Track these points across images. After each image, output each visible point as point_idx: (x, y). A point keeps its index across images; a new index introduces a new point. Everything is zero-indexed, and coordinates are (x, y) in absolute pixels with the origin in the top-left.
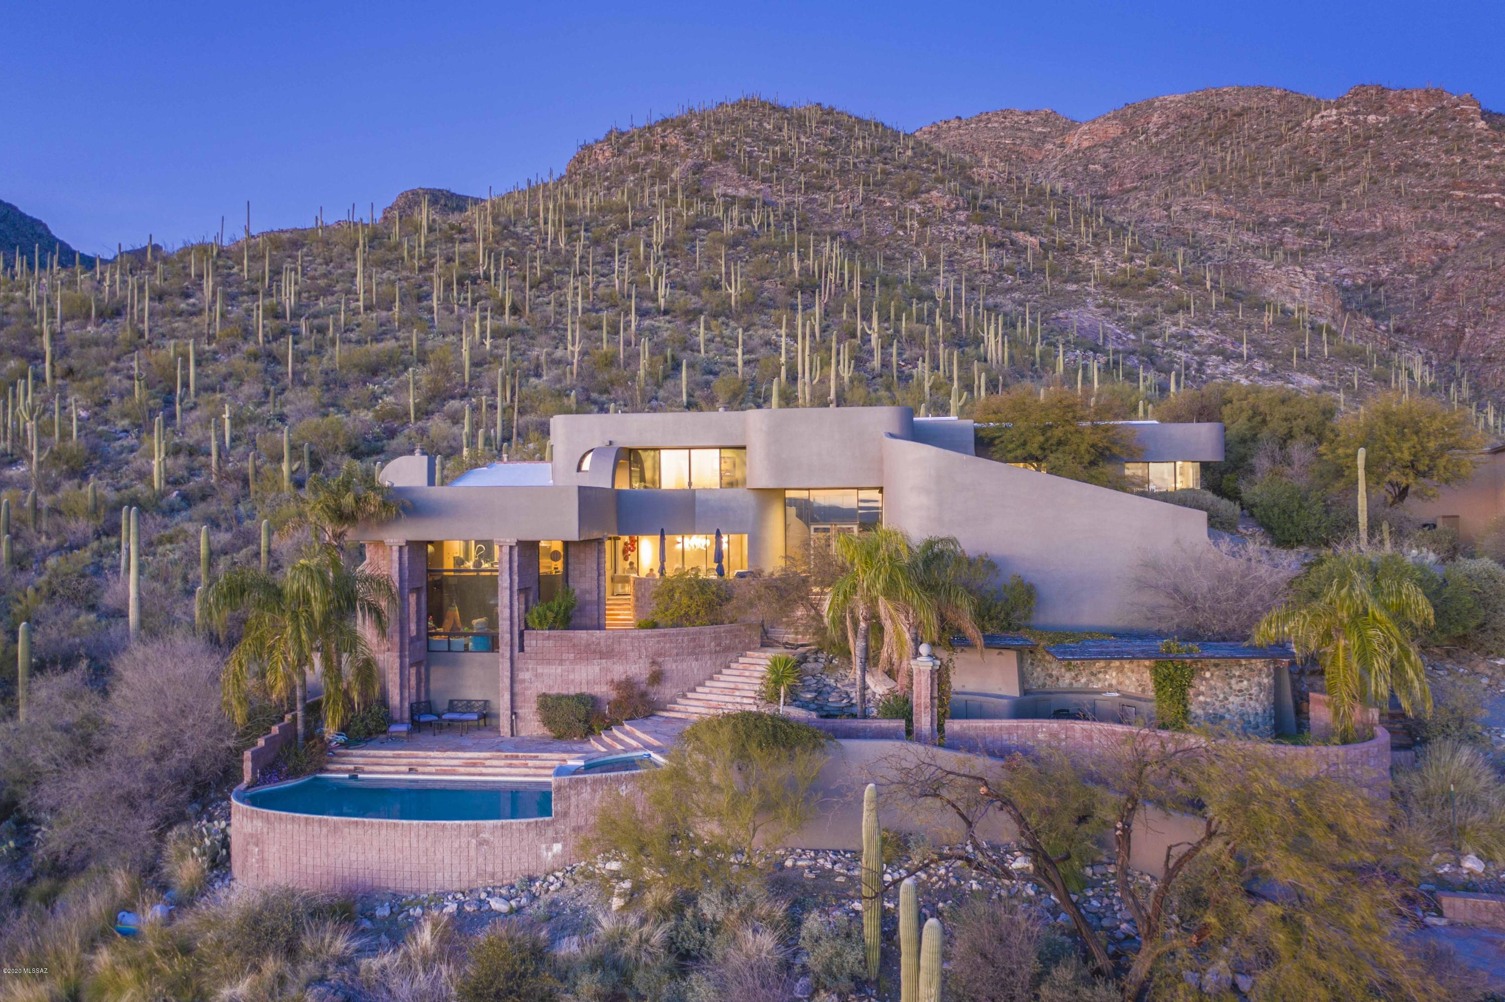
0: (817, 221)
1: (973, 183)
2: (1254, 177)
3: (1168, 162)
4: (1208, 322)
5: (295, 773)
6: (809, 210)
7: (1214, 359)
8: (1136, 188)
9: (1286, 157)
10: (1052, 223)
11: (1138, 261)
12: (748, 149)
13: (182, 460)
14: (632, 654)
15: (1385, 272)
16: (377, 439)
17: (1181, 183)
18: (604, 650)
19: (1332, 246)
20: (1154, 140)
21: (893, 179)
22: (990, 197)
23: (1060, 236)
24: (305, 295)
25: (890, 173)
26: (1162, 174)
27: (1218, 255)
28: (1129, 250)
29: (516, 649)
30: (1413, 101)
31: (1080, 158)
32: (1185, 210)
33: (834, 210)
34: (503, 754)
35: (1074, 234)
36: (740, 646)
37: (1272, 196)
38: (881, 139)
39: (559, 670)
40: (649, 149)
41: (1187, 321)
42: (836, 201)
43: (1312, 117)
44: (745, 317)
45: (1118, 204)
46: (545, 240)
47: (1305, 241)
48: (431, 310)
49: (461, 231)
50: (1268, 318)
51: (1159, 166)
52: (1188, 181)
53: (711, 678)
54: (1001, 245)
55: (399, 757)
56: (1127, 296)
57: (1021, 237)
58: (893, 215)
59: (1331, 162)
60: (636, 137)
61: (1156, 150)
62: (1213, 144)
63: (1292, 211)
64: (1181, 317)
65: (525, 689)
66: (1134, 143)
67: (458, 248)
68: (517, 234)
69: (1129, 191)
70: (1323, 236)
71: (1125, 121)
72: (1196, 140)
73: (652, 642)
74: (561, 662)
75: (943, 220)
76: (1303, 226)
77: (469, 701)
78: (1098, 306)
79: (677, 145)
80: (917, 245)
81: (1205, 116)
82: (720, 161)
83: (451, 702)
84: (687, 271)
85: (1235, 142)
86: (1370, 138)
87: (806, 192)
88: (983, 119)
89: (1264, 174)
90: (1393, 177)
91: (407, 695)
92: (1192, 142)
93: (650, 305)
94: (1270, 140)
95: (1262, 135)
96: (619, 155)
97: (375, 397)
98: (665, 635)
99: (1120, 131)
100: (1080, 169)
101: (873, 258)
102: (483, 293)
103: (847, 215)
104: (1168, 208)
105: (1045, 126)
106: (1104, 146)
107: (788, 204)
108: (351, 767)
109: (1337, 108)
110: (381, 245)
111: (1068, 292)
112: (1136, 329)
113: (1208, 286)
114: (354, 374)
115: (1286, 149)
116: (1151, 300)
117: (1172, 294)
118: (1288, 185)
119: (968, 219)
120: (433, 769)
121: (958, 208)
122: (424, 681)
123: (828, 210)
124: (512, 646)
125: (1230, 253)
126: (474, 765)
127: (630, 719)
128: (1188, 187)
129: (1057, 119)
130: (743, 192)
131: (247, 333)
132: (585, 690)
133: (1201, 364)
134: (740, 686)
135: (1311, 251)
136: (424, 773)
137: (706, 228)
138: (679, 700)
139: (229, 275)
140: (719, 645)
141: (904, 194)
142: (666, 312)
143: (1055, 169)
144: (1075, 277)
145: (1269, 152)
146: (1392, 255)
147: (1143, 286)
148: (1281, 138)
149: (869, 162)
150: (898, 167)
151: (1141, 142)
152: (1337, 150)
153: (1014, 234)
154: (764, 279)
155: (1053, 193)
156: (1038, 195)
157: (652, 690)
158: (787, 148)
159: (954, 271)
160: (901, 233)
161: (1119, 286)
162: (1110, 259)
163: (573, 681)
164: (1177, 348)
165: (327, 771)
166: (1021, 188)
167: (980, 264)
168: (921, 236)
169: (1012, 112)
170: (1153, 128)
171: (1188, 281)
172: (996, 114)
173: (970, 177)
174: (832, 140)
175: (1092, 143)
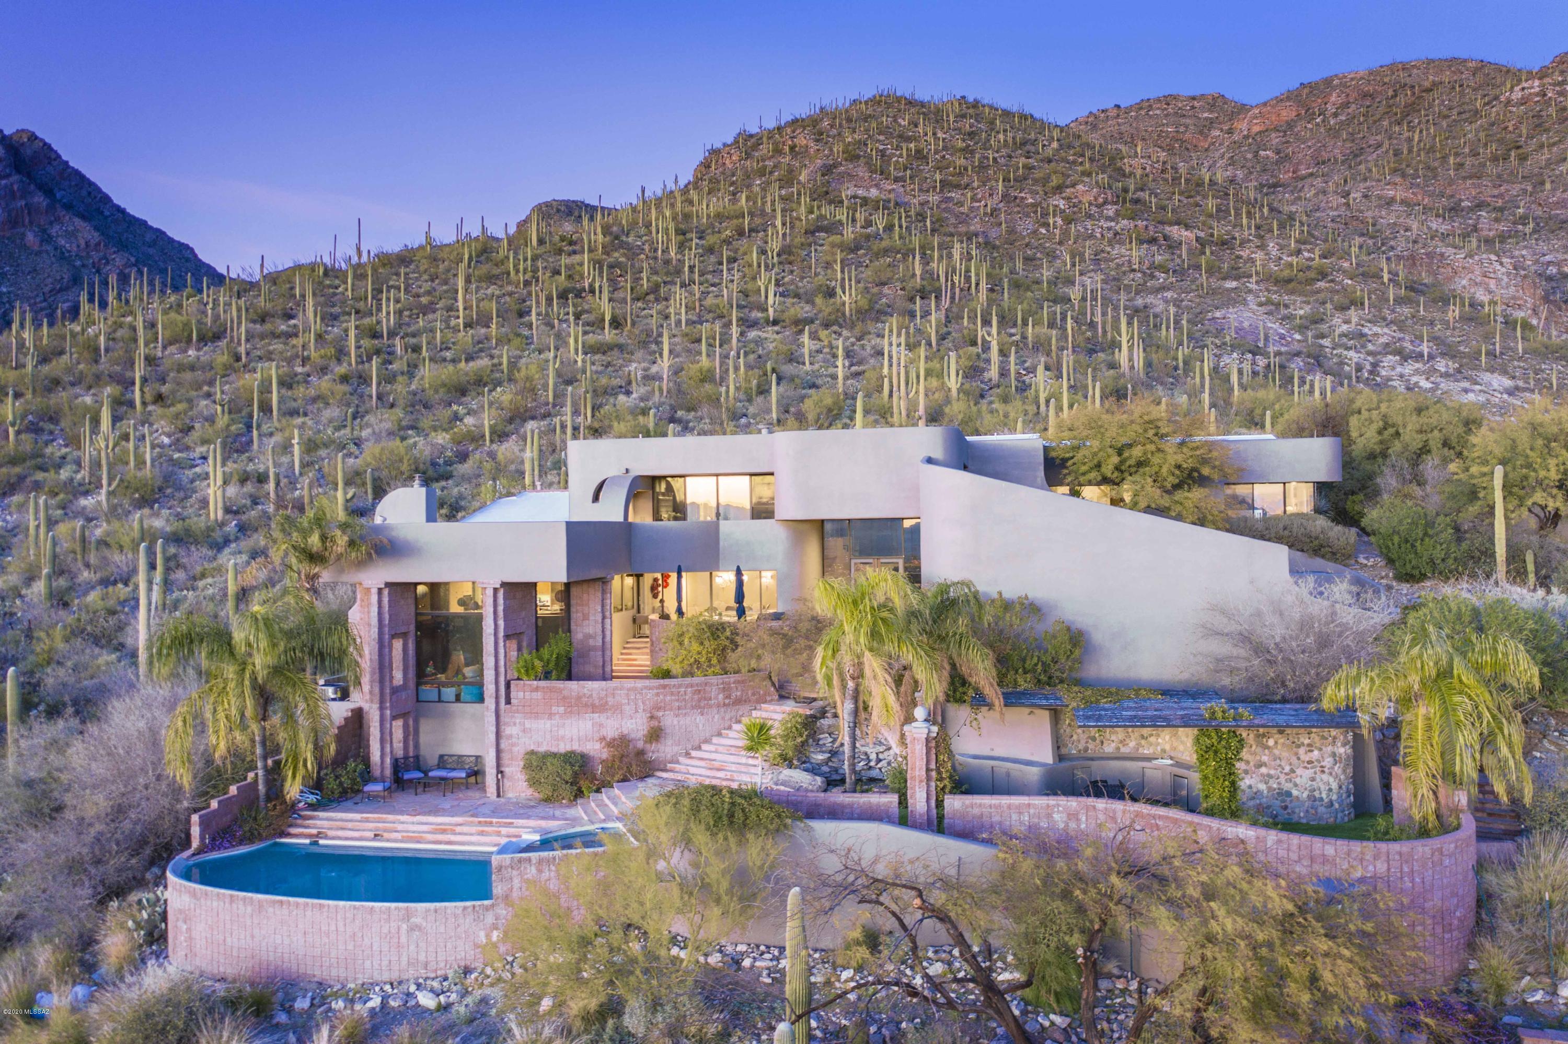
0: (953, 221)
1: (1124, 175)
2: (1444, 158)
3: (1348, 145)
4: (1384, 319)
5: (250, 838)
6: (945, 210)
7: (1391, 359)
8: (1311, 175)
9: (1482, 135)
10: (1211, 216)
11: (1306, 254)
12: (881, 147)
13: (249, 488)
14: (627, 708)
16: (449, 463)
17: (1362, 167)
18: (597, 702)
19: (1535, 231)
20: (1332, 122)
21: (1038, 174)
22: (1142, 190)
23: (1219, 230)
24: (406, 313)
25: (1033, 167)
26: (1340, 157)
27: (1401, 245)
28: (1297, 241)
29: (502, 700)
31: (1250, 145)
32: (1366, 196)
33: (971, 209)
34: (479, 819)
35: (1235, 226)
36: (752, 698)
37: (1465, 178)
38: (1025, 131)
39: (548, 724)
40: (778, 151)
41: (1361, 318)
42: (974, 199)
43: (1512, 89)
44: (860, 325)
45: (1292, 192)
46: (656, 250)
47: (1503, 227)
48: (530, 326)
49: (571, 243)
50: (1454, 312)
51: (1337, 150)
52: (1371, 165)
53: (719, 734)
54: (1153, 241)
55: (367, 820)
56: (1292, 292)
57: (1175, 232)
58: (1036, 212)
59: (1532, 138)
60: (765, 139)
61: (1333, 133)
62: (1399, 123)
63: (1488, 193)
64: (1353, 314)
65: (513, 745)
66: (1309, 126)
67: (564, 260)
68: (628, 244)
69: (1303, 178)
70: (1523, 220)
71: (1301, 103)
72: (1380, 119)
73: (650, 694)
74: (551, 716)
75: (1090, 216)
76: (1501, 210)
77: (460, 756)
78: (1261, 305)
79: (806, 146)
80: (1060, 243)
81: (1390, 93)
82: (851, 161)
83: (441, 757)
84: (802, 278)
85: (1424, 120)
87: (941, 191)
88: (1144, 106)
89: (1457, 155)
91: (388, 750)
92: (1375, 122)
93: (760, 315)
94: (1464, 116)
95: (1455, 112)
96: (747, 159)
97: (457, 417)
98: (666, 687)
99: (1294, 114)
100: (1249, 156)
101: (1012, 258)
102: (586, 307)
103: (985, 214)
104: (1347, 195)
105: (1211, 111)
106: (1276, 129)
107: (921, 204)
108: (314, 831)
109: (1541, 78)
110: (488, 259)
111: (1228, 290)
112: (1302, 329)
113: (1386, 280)
114: (441, 394)
115: (1481, 126)
116: (1321, 296)
117: (1344, 289)
118: (1484, 165)
119: (1117, 213)
120: (399, 836)
121: (1105, 202)
122: (412, 734)
123: (965, 209)
124: (497, 698)
125: (1415, 242)
127: (622, 781)
128: (1370, 171)
129: (1226, 103)
130: (874, 193)
131: (341, 353)
132: (576, 747)
133: (1375, 365)
135: (1510, 237)
136: (389, 840)
137: (825, 232)
138: (681, 759)
139: (335, 294)
140: (728, 697)
141: (1048, 189)
142: (775, 323)
143: (1222, 157)
144: (1236, 273)
145: (1462, 130)
147: (1311, 281)
148: (1476, 114)
149: (1010, 157)
150: (1042, 161)
151: (1317, 125)
152: (1539, 125)
153: (1168, 228)
154: (883, 284)
155: (1212, 182)
156: (1196, 186)
157: (650, 748)
158: (923, 144)
159: (1101, 269)
160: (1043, 231)
161: (1283, 283)
162: (1274, 252)
163: (563, 737)
164: (1348, 348)
165: (288, 835)
166: (1176, 179)
167: (1130, 262)
168: (1066, 233)
169: (1175, 98)
170: (1331, 109)
171: (1363, 275)
172: (1158, 100)
173: (1120, 169)
174: (972, 135)
175: (1262, 128)
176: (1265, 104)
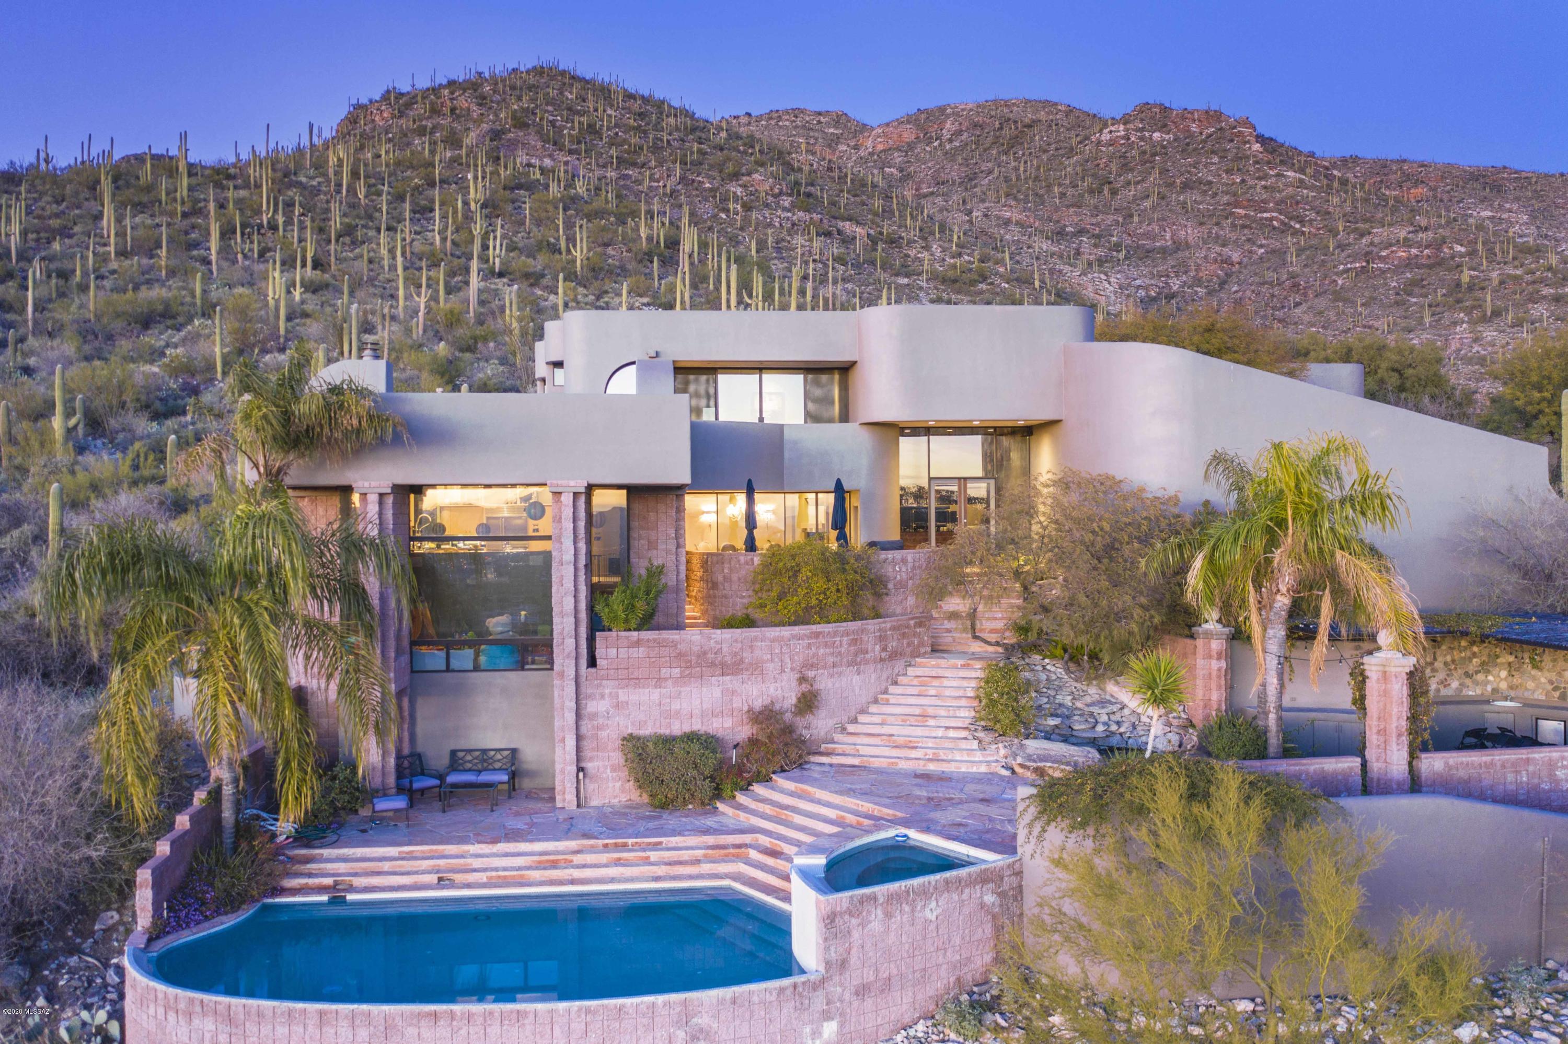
0: (632, 198)
1: (794, 170)
2: (1049, 187)
3: (964, 169)
5: (231, 903)
6: (623, 186)
8: (932, 193)
9: (1079, 169)
10: (878, 215)
11: (966, 258)
12: (551, 118)
14: (770, 666)
15: (1175, 284)
16: (175, 397)
17: (978, 190)
18: (728, 659)
19: (1126, 258)
20: (948, 147)
21: (711, 159)
22: (812, 185)
23: (887, 228)
24: (34, 236)
25: (706, 153)
26: (958, 181)
28: (956, 245)
29: (584, 662)
30: (1194, 121)
31: (875, 161)
32: (986, 216)
33: (650, 187)
34: (600, 842)
35: (900, 227)
36: (908, 650)
37: (1068, 207)
39: (656, 694)
40: (436, 112)
42: (652, 179)
43: (1101, 131)
44: (597, 284)
47: (1101, 252)
48: (207, 260)
49: (233, 176)
51: (954, 172)
52: (985, 188)
53: (876, 701)
54: (828, 234)
55: (411, 857)
56: (959, 292)
57: (848, 227)
58: (714, 197)
59: (1120, 176)
60: (419, 98)
61: (950, 157)
62: (1006, 153)
63: (1088, 221)
65: (600, 728)
66: (928, 149)
67: (231, 194)
68: (301, 182)
69: (926, 196)
70: (1117, 247)
71: (919, 127)
72: (989, 148)
73: (800, 646)
74: (660, 682)
75: (767, 206)
76: (1098, 237)
77: (484, 751)
79: (469, 109)
80: (742, 229)
81: (997, 125)
82: (520, 128)
83: (453, 753)
84: (516, 233)
85: (1027, 152)
86: (1155, 154)
87: (618, 167)
88: (774, 116)
89: (1060, 185)
90: (1179, 193)
92: (985, 150)
94: (1060, 152)
95: (1053, 147)
96: (400, 117)
97: (156, 351)
98: (817, 635)
99: (913, 136)
102: (270, 245)
103: (665, 194)
104: (969, 213)
105: (837, 128)
106: (898, 149)
107: (600, 179)
108: (329, 881)
109: (1125, 124)
110: (128, 185)
111: (901, 286)
113: (1037, 286)
114: (119, 325)
115: (1077, 162)
118: (1083, 196)
119: (793, 205)
120: (482, 877)
121: (781, 193)
122: (407, 721)
123: (643, 188)
124: (577, 658)
126: (554, 865)
127: (783, 771)
128: (986, 193)
129: (848, 121)
130: (548, 163)
132: (697, 726)
134: (931, 711)
135: (1106, 261)
136: (469, 886)
137: (526, 190)
138: (838, 737)
140: (884, 649)
141: (724, 176)
142: (501, 275)
144: (905, 270)
145: (1061, 163)
146: (1182, 268)
147: (973, 283)
148: (1071, 152)
149: (683, 141)
150: (715, 148)
151: (935, 148)
152: (1125, 165)
153: (841, 224)
154: (606, 245)
156: (861, 186)
157: (800, 722)
158: (593, 119)
159: (782, 258)
160: (724, 216)
161: (949, 282)
162: (938, 254)
163: (678, 712)
165: (283, 891)
166: (842, 178)
167: (809, 252)
168: (746, 221)
169: (802, 111)
170: (946, 135)
171: (1017, 280)
172: (787, 112)
173: (789, 164)
174: (642, 115)
175: (886, 146)
176: (887, 125)
